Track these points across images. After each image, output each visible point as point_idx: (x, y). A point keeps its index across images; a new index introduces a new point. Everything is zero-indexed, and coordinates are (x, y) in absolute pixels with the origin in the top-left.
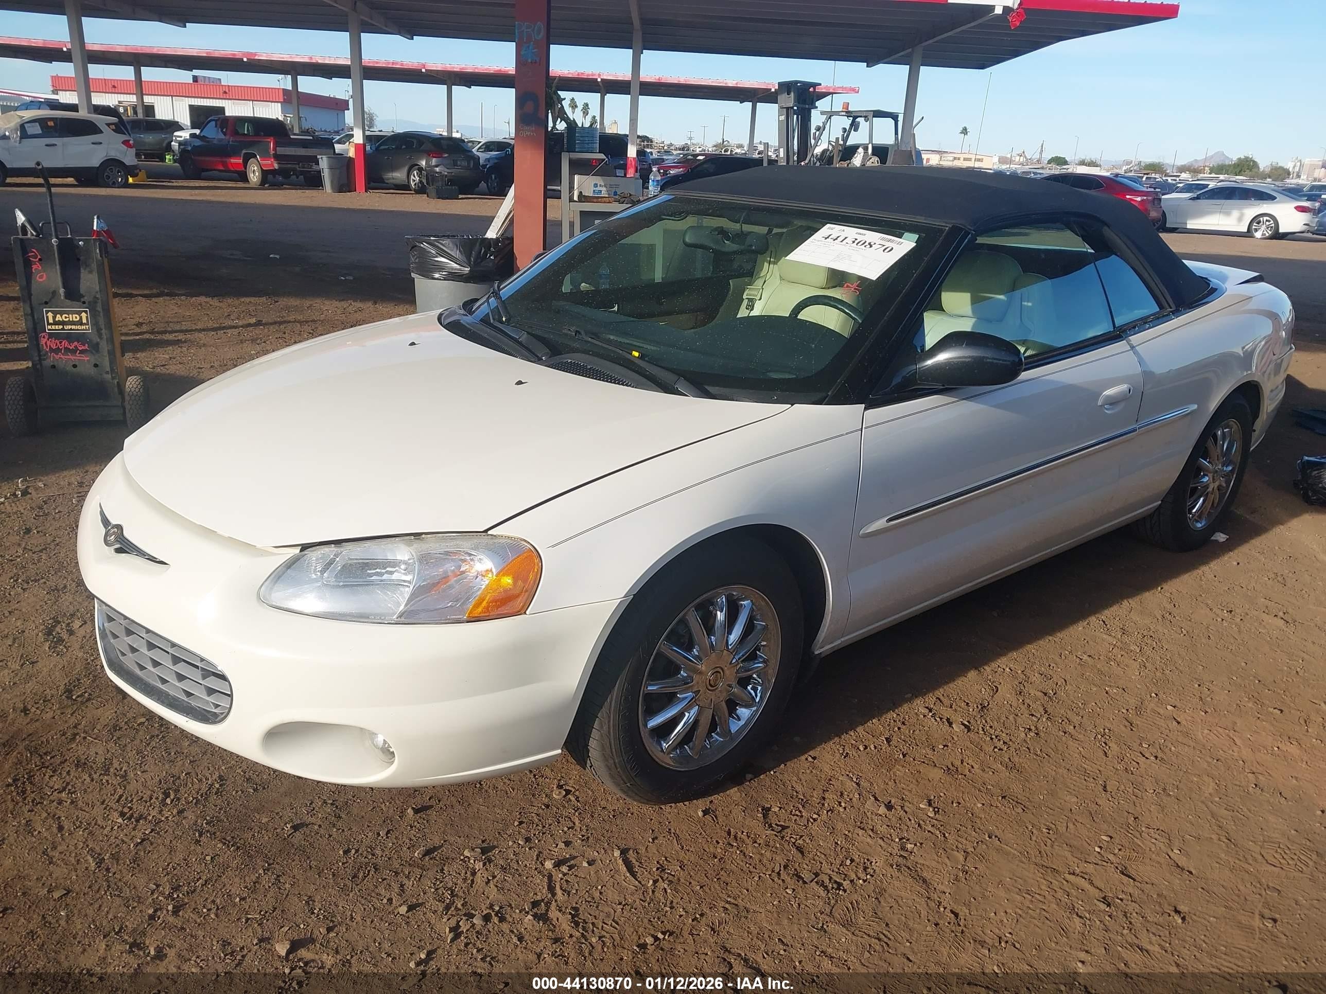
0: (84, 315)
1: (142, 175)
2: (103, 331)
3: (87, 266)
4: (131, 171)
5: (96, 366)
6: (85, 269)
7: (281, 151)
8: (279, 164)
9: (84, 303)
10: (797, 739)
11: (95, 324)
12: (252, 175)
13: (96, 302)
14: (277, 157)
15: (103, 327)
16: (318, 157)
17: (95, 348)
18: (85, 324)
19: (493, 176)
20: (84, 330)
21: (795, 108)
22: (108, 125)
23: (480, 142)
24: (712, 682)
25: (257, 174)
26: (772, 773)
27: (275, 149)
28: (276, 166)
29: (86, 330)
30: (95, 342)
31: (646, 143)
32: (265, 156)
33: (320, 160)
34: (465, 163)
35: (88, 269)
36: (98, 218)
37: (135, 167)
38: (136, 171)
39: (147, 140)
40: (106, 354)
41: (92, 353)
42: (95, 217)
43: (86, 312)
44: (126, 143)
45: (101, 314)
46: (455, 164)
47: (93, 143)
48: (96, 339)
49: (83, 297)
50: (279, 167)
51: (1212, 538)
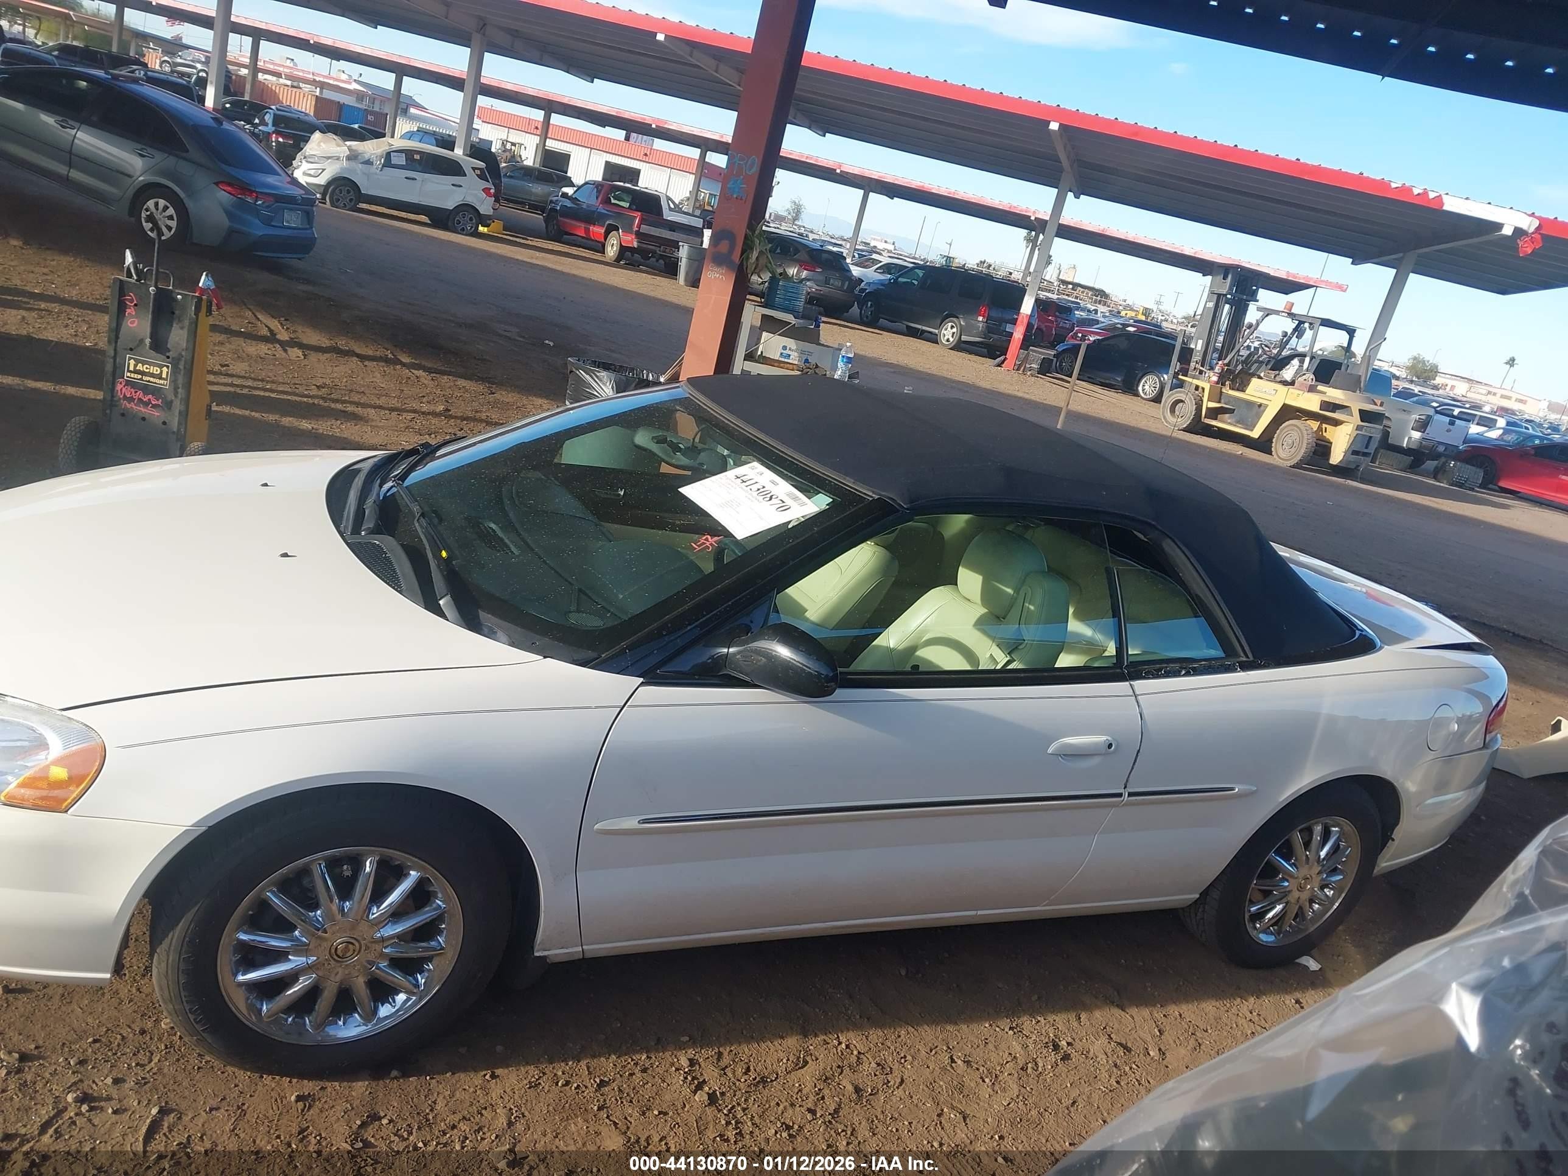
0: (165, 369)
1: (497, 225)
2: (180, 390)
3: (180, 321)
4: (484, 220)
5: (164, 423)
6: (177, 324)
7: (645, 229)
8: (638, 242)
9: (168, 357)
10: (499, 1048)
11: (174, 382)
12: (609, 248)
13: (179, 360)
14: (639, 234)
15: (180, 386)
16: (680, 244)
17: (169, 405)
18: (164, 379)
19: (870, 303)
20: (161, 385)
21: (1229, 296)
22: (474, 169)
23: (881, 262)
24: (339, 952)
25: (615, 249)
26: (428, 1078)
27: (639, 226)
28: (635, 245)
29: (163, 385)
30: (169, 399)
31: (1099, 298)
32: (628, 230)
33: (681, 247)
34: (838, 283)
35: (180, 325)
36: (206, 275)
37: (489, 217)
38: (488, 222)
39: (534, 190)
40: (177, 413)
41: (164, 409)
42: (204, 273)
43: (168, 367)
44: (486, 191)
45: (182, 372)
46: (827, 282)
47: (453, 185)
48: (171, 396)
49: (169, 351)
50: (638, 246)
51: (1297, 961)
